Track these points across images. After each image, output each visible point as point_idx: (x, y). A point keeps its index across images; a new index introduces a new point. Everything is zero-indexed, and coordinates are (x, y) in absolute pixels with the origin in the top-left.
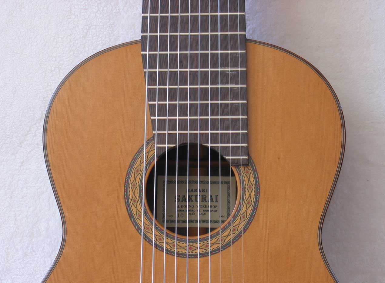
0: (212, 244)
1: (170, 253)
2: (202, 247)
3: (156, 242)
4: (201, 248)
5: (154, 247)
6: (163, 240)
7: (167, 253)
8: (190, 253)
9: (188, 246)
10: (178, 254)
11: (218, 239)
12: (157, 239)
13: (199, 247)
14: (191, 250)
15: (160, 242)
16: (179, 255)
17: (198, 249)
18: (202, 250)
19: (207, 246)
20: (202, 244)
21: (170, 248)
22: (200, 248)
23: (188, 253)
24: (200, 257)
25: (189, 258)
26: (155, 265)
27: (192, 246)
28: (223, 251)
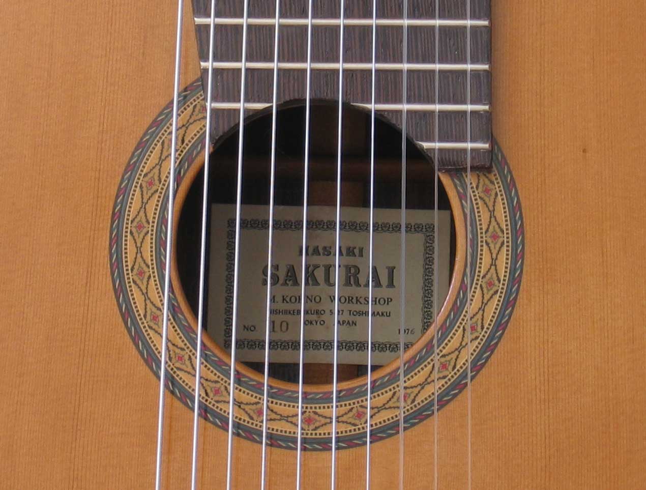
0: (376, 410)
1: (246, 433)
2: (344, 419)
3: (204, 401)
4: (340, 419)
5: (199, 415)
6: (225, 393)
7: (236, 434)
8: (309, 436)
9: (303, 413)
10: (270, 437)
11: (394, 393)
12: (209, 391)
13: (337, 418)
14: (312, 427)
15: (217, 402)
16: (274, 440)
17: (331, 422)
18: (343, 427)
19: (360, 415)
20: (344, 409)
21: (247, 419)
22: (338, 422)
23: (302, 434)
24: (338, 448)
25: (304, 449)
26: (201, 470)
27: (315, 413)
28: (408, 432)
